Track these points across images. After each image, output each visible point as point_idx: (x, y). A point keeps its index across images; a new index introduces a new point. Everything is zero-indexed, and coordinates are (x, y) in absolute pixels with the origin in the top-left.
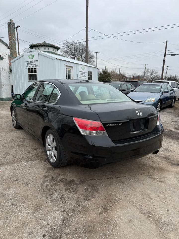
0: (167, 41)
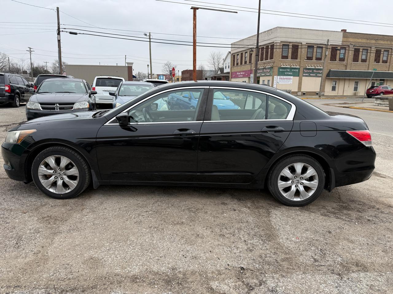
0: (58, 9)
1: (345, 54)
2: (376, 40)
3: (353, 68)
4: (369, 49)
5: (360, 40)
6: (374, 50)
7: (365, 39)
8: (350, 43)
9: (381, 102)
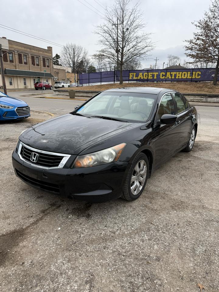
1: (12, 57)
2: (30, 49)
3: (21, 68)
4: (27, 55)
5: (20, 48)
6: (30, 56)
7: (23, 47)
8: (14, 49)
9: (59, 93)
